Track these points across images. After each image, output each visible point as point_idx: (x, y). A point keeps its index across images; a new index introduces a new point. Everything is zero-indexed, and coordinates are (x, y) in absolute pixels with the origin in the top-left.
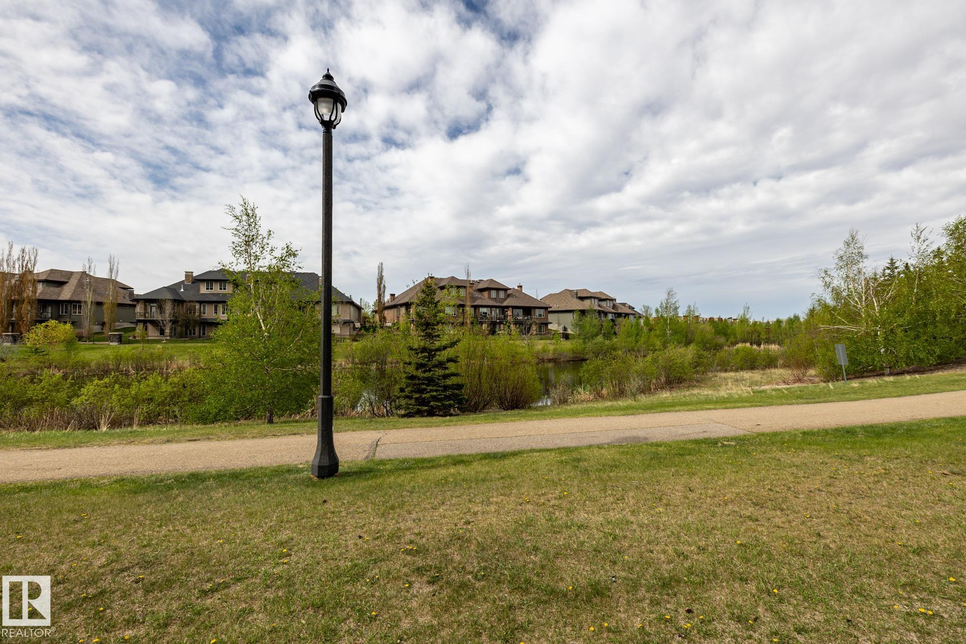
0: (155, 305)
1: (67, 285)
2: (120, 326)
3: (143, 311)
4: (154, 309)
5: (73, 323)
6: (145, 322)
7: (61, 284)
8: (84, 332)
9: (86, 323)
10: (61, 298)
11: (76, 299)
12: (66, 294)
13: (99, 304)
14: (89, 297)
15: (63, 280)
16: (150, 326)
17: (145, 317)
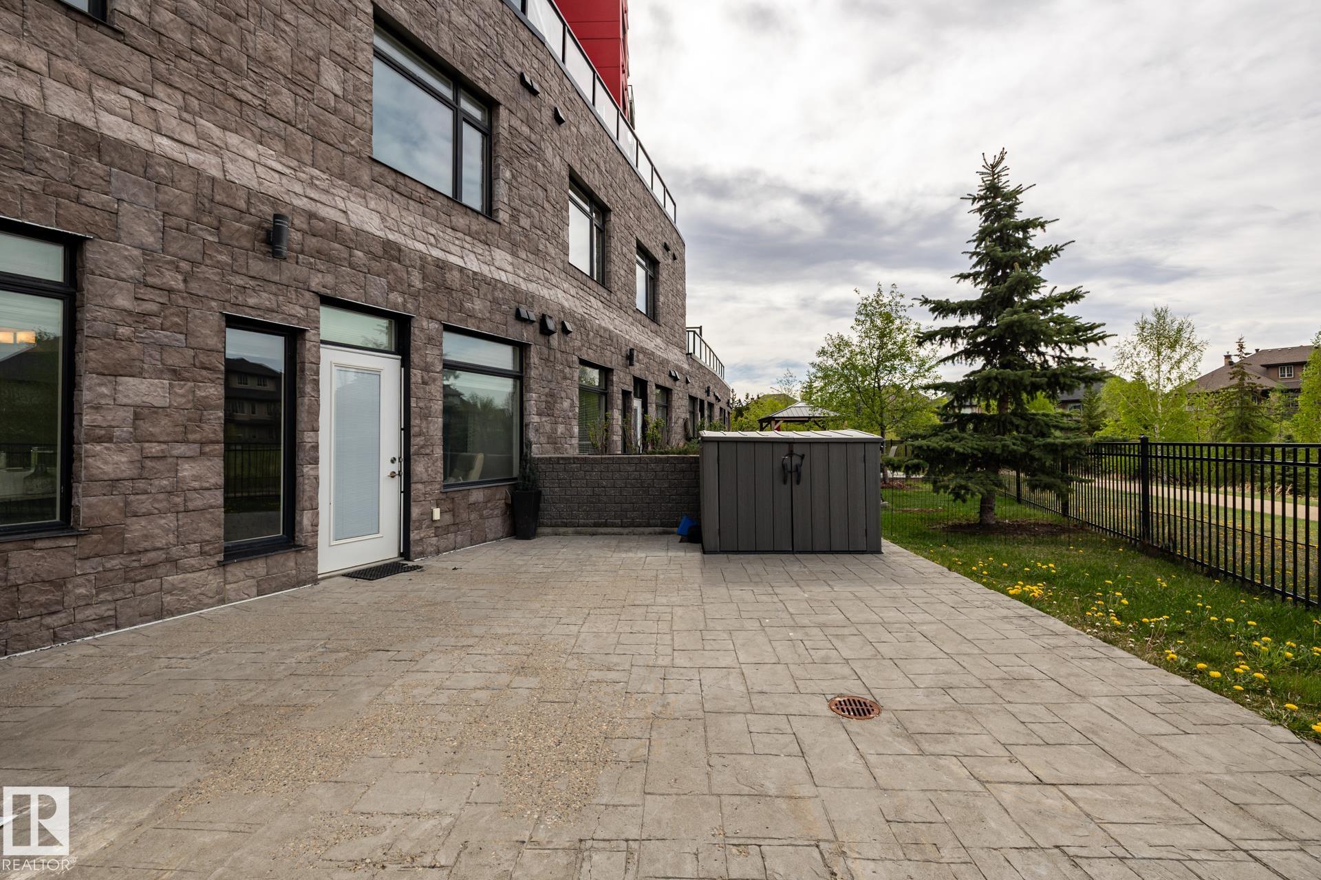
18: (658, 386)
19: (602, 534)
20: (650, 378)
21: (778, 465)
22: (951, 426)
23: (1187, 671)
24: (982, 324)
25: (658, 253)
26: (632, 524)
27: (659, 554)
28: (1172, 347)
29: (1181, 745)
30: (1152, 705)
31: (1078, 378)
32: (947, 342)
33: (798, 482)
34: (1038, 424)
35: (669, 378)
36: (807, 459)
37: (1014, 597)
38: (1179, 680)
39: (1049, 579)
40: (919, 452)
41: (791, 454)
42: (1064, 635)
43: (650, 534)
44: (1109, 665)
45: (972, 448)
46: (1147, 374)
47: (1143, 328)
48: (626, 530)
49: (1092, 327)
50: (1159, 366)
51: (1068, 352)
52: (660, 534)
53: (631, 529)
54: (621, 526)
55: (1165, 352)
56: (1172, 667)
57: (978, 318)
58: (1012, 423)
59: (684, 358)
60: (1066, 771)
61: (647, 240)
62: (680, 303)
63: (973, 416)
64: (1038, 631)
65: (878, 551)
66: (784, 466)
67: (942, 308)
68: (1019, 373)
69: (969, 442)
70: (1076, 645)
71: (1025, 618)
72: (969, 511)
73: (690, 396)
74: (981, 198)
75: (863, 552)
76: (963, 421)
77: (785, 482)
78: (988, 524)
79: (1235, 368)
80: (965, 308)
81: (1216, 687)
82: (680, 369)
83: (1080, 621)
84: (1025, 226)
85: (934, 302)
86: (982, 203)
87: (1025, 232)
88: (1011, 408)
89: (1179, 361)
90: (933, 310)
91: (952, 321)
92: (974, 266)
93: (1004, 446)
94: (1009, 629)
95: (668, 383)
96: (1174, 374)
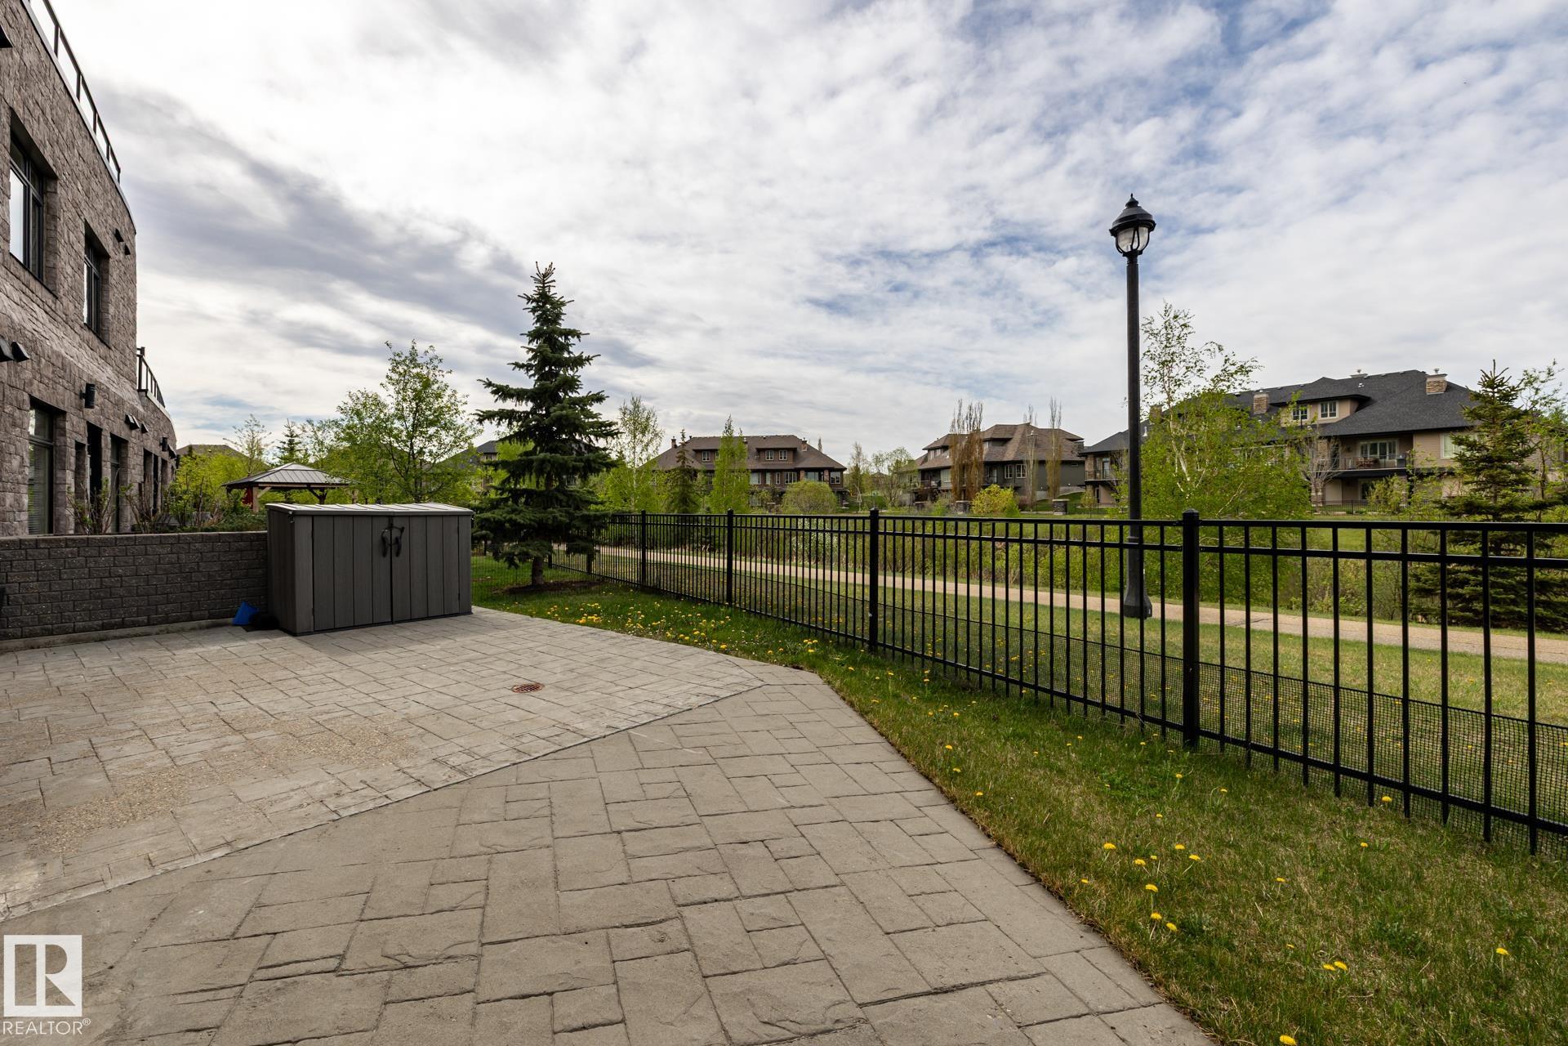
0: (1108, 459)
1: (1012, 441)
2: (1069, 490)
3: (1092, 469)
4: (1107, 466)
5: (1016, 489)
6: (1095, 484)
7: (1004, 441)
8: (1027, 498)
9: (1029, 488)
10: (1005, 459)
11: (1020, 458)
12: (1010, 453)
13: (1042, 463)
14: (1031, 455)
15: (1007, 436)
16: (1101, 489)
17: (1095, 477)
18: (112, 436)
19: (115, 638)
20: (105, 426)
21: (377, 539)
22: (506, 500)
23: (675, 640)
24: (533, 411)
25: (108, 243)
26: (167, 620)
27: (238, 644)
28: (643, 433)
29: (679, 664)
30: (665, 655)
31: (601, 463)
32: (505, 422)
33: (398, 554)
34: (575, 499)
35: (125, 426)
36: (406, 531)
37: (583, 625)
38: (674, 644)
39: (598, 613)
40: (484, 524)
41: (391, 527)
42: (618, 637)
43: (193, 629)
44: (644, 645)
45: (530, 520)
46: (626, 453)
47: (624, 413)
48: (156, 629)
49: (611, 424)
50: (634, 448)
51: (595, 442)
52: (208, 627)
53: (163, 627)
54: (148, 624)
55: (639, 436)
56: (669, 640)
57: (530, 405)
58: (557, 499)
59: (136, 396)
60: (639, 683)
61: (96, 221)
62: (131, 317)
63: (525, 491)
64: (604, 638)
65: (469, 612)
66: (383, 540)
67: (503, 392)
68: (566, 457)
69: (527, 515)
70: (625, 640)
71: (595, 634)
72: (524, 575)
73: (145, 450)
74: (534, 301)
75: (456, 615)
76: (516, 494)
77: (384, 555)
78: (539, 585)
79: (679, 450)
80: (520, 395)
81: (687, 643)
82: (136, 413)
83: (623, 629)
84: (568, 333)
85: (497, 386)
86: (534, 304)
87: (566, 338)
88: (556, 484)
89: (647, 445)
90: (494, 392)
91: (510, 405)
92: (530, 360)
93: (554, 517)
94: (588, 640)
95: (124, 433)
96: (644, 457)
